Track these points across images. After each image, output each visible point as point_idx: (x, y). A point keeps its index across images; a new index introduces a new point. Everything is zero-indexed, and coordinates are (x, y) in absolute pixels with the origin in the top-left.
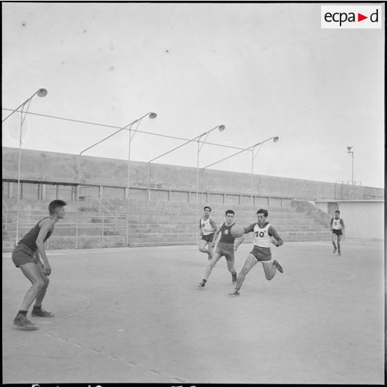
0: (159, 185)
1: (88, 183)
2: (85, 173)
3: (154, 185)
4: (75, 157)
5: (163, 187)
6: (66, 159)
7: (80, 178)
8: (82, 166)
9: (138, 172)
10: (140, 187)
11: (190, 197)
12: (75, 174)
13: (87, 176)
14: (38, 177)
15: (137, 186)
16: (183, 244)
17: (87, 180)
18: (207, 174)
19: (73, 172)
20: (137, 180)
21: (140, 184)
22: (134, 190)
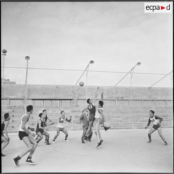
0: (122, 98)
1: (81, 99)
2: (78, 94)
3: (119, 98)
4: (73, 87)
5: (125, 98)
6: (68, 88)
7: (76, 96)
8: (77, 90)
9: (108, 91)
10: (111, 99)
11: (143, 103)
12: (74, 95)
13: (80, 95)
14: (54, 97)
15: (109, 99)
16: (122, 129)
17: (80, 97)
18: (153, 90)
19: (73, 94)
20: (109, 96)
21: (110, 98)
22: (107, 101)
